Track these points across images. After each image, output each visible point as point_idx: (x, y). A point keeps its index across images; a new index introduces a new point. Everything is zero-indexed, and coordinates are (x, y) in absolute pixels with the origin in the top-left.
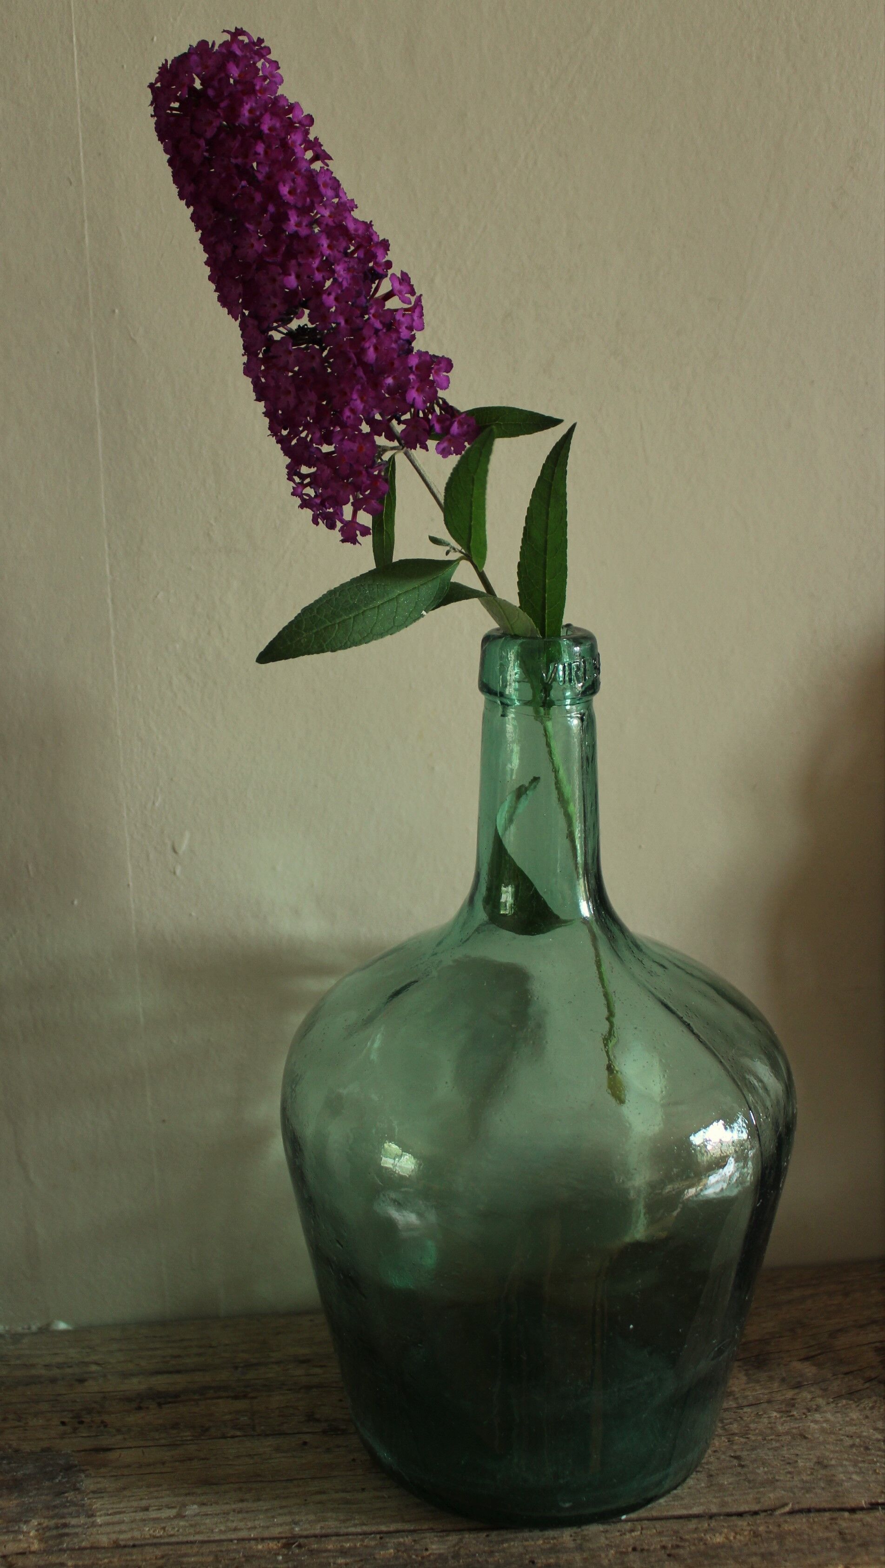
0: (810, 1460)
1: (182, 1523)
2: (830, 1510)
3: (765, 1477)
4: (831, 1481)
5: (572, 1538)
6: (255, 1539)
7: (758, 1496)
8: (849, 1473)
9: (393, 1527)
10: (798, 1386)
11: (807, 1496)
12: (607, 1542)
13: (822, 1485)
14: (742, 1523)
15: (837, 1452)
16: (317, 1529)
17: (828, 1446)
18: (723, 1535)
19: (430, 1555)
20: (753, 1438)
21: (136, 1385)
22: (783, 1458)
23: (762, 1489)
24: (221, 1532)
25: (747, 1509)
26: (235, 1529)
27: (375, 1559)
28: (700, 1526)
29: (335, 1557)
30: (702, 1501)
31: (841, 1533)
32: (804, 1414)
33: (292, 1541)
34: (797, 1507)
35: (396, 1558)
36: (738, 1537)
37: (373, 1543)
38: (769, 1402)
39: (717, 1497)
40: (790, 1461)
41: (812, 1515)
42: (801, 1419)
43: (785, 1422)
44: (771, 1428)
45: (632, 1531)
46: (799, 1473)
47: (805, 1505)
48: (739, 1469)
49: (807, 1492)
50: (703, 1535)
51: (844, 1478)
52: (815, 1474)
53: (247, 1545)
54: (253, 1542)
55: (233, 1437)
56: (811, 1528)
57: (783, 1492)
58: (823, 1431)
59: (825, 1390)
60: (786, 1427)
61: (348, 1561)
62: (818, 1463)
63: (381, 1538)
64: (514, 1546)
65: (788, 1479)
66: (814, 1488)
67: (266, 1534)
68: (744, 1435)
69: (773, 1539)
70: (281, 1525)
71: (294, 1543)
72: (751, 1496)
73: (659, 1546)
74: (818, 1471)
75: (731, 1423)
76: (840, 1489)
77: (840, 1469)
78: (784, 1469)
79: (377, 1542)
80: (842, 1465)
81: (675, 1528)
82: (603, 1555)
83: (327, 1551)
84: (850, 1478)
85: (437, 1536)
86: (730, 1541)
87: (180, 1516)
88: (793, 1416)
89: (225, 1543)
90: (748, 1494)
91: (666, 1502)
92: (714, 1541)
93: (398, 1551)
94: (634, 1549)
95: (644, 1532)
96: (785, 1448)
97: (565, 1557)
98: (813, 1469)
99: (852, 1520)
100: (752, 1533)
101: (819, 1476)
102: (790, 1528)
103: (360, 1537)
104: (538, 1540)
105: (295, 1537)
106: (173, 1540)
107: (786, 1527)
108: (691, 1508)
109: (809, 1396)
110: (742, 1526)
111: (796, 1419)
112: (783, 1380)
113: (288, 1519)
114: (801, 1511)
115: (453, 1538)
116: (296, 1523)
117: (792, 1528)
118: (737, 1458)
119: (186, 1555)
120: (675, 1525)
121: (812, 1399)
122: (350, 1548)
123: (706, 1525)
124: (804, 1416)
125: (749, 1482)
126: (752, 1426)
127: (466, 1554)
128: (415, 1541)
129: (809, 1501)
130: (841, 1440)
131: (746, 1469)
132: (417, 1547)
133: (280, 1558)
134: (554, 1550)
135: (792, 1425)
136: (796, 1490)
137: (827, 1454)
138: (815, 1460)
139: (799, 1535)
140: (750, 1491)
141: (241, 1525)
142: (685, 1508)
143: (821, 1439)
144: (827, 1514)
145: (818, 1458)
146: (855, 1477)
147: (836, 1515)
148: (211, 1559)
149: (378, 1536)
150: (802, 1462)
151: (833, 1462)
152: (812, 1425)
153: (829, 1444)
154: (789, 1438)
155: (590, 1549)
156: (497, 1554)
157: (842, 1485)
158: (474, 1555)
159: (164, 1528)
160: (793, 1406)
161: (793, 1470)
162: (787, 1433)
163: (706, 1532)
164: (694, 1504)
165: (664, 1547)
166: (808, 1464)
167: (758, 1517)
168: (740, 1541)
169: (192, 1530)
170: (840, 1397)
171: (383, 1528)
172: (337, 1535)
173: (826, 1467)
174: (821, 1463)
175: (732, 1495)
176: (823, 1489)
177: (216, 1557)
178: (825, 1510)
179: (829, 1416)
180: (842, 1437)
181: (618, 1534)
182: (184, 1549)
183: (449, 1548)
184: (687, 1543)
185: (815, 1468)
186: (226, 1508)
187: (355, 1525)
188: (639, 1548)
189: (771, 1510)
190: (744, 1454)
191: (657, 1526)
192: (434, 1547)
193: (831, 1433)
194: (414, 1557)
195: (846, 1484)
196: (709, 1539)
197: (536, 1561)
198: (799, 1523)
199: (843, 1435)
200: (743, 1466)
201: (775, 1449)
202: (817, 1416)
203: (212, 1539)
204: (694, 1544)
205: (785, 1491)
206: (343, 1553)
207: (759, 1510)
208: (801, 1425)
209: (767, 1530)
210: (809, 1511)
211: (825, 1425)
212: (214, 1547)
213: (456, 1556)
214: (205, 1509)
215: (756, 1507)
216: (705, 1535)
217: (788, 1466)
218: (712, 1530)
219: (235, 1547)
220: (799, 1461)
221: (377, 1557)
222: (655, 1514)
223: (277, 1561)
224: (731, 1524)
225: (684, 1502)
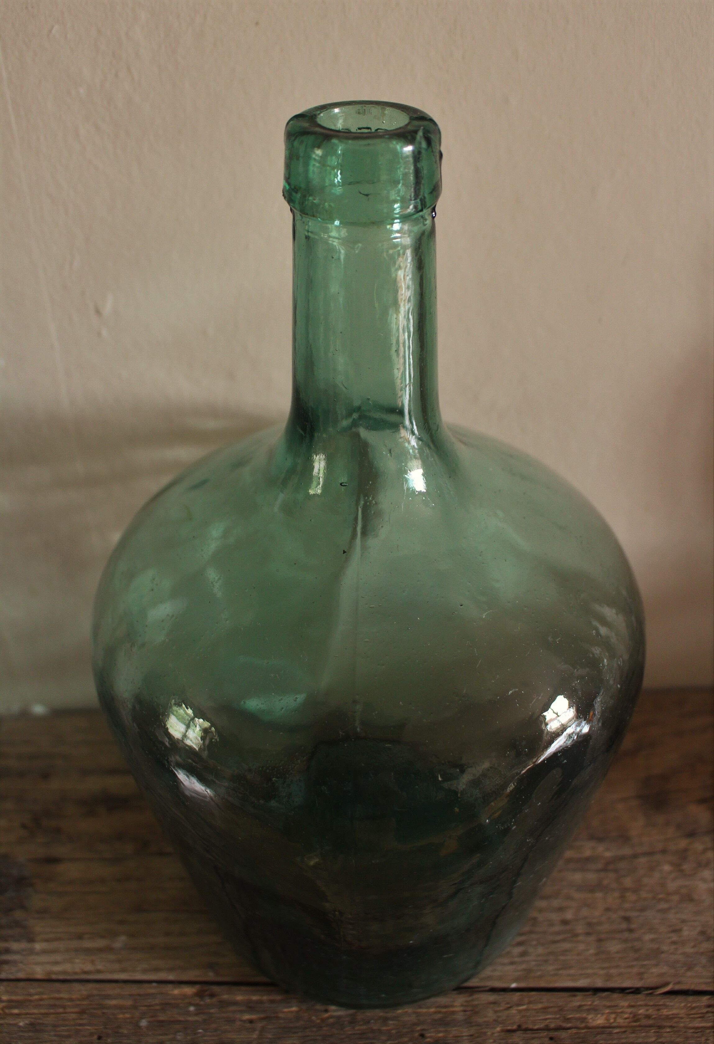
0: (694, 928)
1: (111, 957)
2: (707, 993)
3: (650, 946)
4: (712, 957)
5: (462, 1008)
7: (642, 970)
10: (691, 834)
11: (688, 974)
12: (494, 1017)
13: (703, 962)
14: (624, 1002)
18: (604, 1017)
19: (328, 1018)
20: (643, 895)
22: (669, 924)
23: (645, 963)
24: (144, 971)
25: (629, 986)
26: (157, 969)
27: (278, 1017)
28: (583, 1003)
29: (241, 1012)
30: (589, 971)
32: (694, 869)
33: (205, 988)
34: (677, 987)
36: (618, 1020)
37: (278, 997)
39: (603, 968)
40: (675, 928)
41: (690, 998)
42: (690, 875)
43: (675, 878)
44: (662, 885)
45: (519, 1003)
46: (683, 944)
47: (684, 986)
48: (626, 934)
49: (688, 969)
50: (585, 1015)
52: (697, 946)
53: (164, 989)
54: (170, 986)
56: (688, 1016)
57: (665, 968)
58: (710, 892)
60: (675, 885)
61: (253, 1017)
62: (703, 933)
65: (671, 951)
66: (695, 965)
67: (184, 977)
68: (635, 891)
69: (651, 1026)
70: (197, 967)
71: (206, 991)
72: (635, 970)
73: (542, 1026)
74: (701, 943)
75: (624, 876)
78: (669, 938)
81: (560, 1004)
82: (489, 1033)
83: (236, 1003)
86: (611, 1025)
87: (110, 949)
88: (683, 871)
89: (145, 985)
90: (632, 966)
91: (554, 970)
92: (595, 1023)
93: (301, 1009)
94: (519, 1028)
95: (530, 1006)
96: (672, 911)
97: (453, 1031)
98: (696, 940)
100: (631, 1016)
101: (702, 950)
102: (668, 1012)
104: (431, 1007)
105: (208, 983)
106: (100, 976)
107: (665, 1012)
108: (578, 979)
109: (700, 848)
110: (622, 1006)
111: (685, 876)
112: (678, 826)
113: (205, 960)
114: (681, 992)
116: (211, 967)
117: (670, 1013)
118: (627, 919)
119: (108, 997)
120: (561, 1001)
121: (703, 852)
123: (590, 1002)
124: (693, 872)
125: (635, 951)
126: (644, 880)
129: (690, 980)
131: (633, 935)
133: (192, 1009)
134: (444, 1022)
135: (682, 882)
136: (677, 966)
137: (711, 921)
138: (699, 929)
139: (677, 1024)
140: (634, 963)
141: (162, 964)
142: (570, 980)
144: (704, 998)
148: (129, 1003)
150: (687, 930)
152: (700, 885)
154: (676, 898)
155: (479, 1025)
156: (391, 1022)
159: (93, 962)
160: (684, 858)
161: (677, 939)
162: (676, 892)
163: (589, 1011)
164: (580, 975)
165: (547, 1028)
166: (692, 934)
167: (639, 996)
169: (118, 966)
173: (708, 938)
175: (617, 966)
176: (704, 966)
177: (135, 1000)
178: (703, 993)
181: (505, 1007)
182: (109, 989)
184: (570, 1025)
185: (699, 938)
188: (523, 1027)
189: (652, 989)
190: (633, 914)
191: (544, 1000)
194: (314, 1018)
196: (590, 1021)
197: (426, 1034)
198: (678, 1009)
200: (630, 931)
201: (663, 911)
202: (706, 874)
203: (133, 978)
204: (576, 1027)
205: (668, 966)
206: (250, 1007)
207: (641, 988)
208: (689, 883)
209: (647, 1014)
210: (688, 992)
211: (712, 885)
212: (134, 989)
215: (639, 984)
216: (587, 1015)
217: (672, 935)
218: (595, 1009)
219: (152, 991)
220: (685, 928)
221: (281, 1015)
222: (543, 984)
223: (188, 1013)
224: (613, 1003)
225: (572, 972)
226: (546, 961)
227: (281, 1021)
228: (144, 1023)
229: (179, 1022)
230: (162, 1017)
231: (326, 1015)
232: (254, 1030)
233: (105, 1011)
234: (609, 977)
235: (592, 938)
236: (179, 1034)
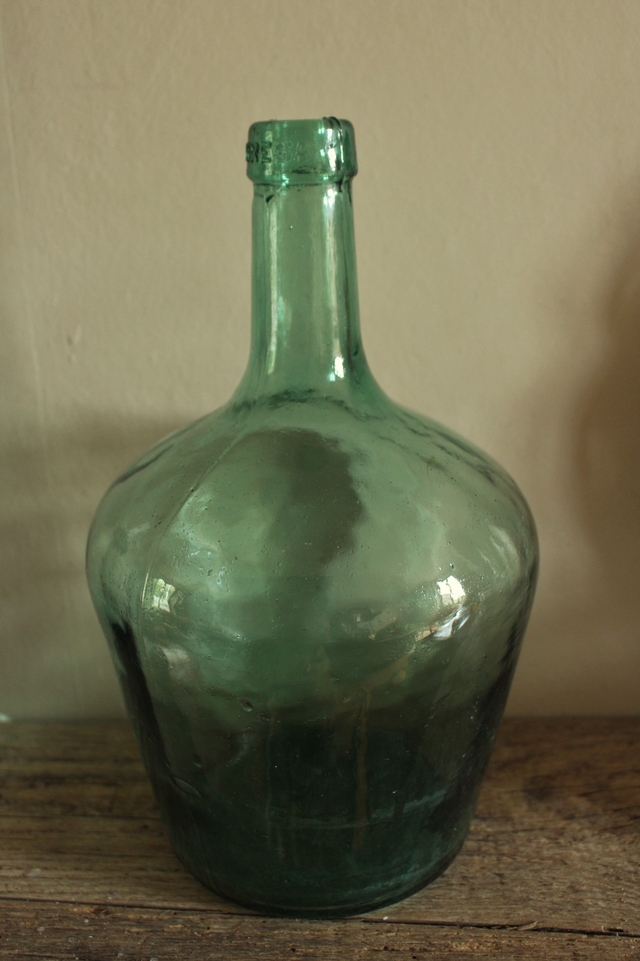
0: (564, 883)
1: (23, 883)
2: (571, 931)
3: (520, 895)
4: (578, 905)
5: (335, 932)
6: (73, 903)
7: (508, 912)
8: (596, 899)
9: (188, 905)
10: (571, 818)
11: (553, 916)
12: (363, 939)
13: (570, 908)
14: (488, 935)
15: (590, 879)
16: (126, 900)
17: (583, 873)
18: (468, 944)
19: (210, 933)
20: (519, 859)
21: (38, 768)
22: (540, 880)
23: (514, 906)
24: (51, 894)
25: (496, 923)
26: (62, 893)
27: (163, 931)
28: (449, 933)
29: (130, 926)
30: (458, 911)
31: (574, 954)
32: (570, 842)
33: (102, 908)
34: (541, 925)
35: (181, 932)
36: (481, 947)
37: (166, 917)
38: (542, 829)
39: (473, 909)
40: (546, 883)
41: (553, 934)
42: (566, 846)
43: (551, 848)
44: (538, 853)
45: (389, 931)
46: (551, 895)
47: (548, 925)
48: (499, 886)
49: (554, 913)
50: (450, 942)
51: (590, 903)
52: (565, 896)
53: (65, 906)
54: (71, 905)
55: (92, 816)
56: (548, 946)
57: (532, 911)
58: (583, 859)
59: (593, 823)
60: (551, 852)
61: (141, 930)
62: (571, 887)
63: (175, 914)
64: (282, 933)
65: (540, 899)
66: (561, 910)
67: (85, 899)
68: (512, 856)
69: (512, 952)
70: (99, 893)
71: (103, 910)
72: (503, 911)
73: (408, 949)
74: (569, 894)
75: (503, 845)
76: (584, 913)
77: (589, 895)
78: (539, 890)
79: (170, 917)
80: (591, 892)
81: (427, 933)
82: (356, 951)
83: (128, 920)
84: (596, 904)
85: (221, 917)
86: (474, 950)
87: (24, 877)
88: (559, 843)
89: (49, 903)
90: (501, 909)
91: (426, 908)
92: (459, 949)
93: (185, 926)
94: (386, 948)
95: (399, 933)
96: (545, 871)
97: (323, 948)
98: (565, 892)
99: (587, 943)
100: (494, 945)
101: (569, 900)
102: (530, 944)
103: (158, 911)
104: (305, 930)
105: (106, 905)
106: (10, 896)
107: (527, 943)
108: (447, 916)
109: (578, 827)
110: (487, 937)
111: (561, 846)
112: (559, 812)
113: (107, 888)
114: (545, 929)
115: (235, 920)
116: (111, 893)
117: (532, 944)
118: (501, 875)
119: (14, 910)
120: (427, 930)
121: (580, 830)
122: (146, 920)
123: (456, 934)
124: (569, 844)
125: (505, 898)
126: (522, 849)
127: (240, 936)
128: (202, 919)
129: (555, 921)
130: (596, 869)
131: (505, 887)
132: (202, 925)
133: (87, 921)
134: (315, 941)
135: (557, 851)
136: (544, 910)
137: (581, 879)
138: (569, 884)
139: (537, 951)
140: (503, 906)
141: (68, 889)
142: (440, 916)
143: (579, 866)
144: (567, 935)
145: (572, 882)
146: (601, 903)
147: (574, 936)
148: (32, 915)
149: (173, 911)
150: (556, 885)
151: (584, 888)
152: (575, 853)
153: (584, 871)
154: (550, 862)
155: (348, 945)
156: (266, 939)
157: (586, 910)
158: (246, 938)
159: (6, 885)
160: (562, 834)
161: (546, 891)
162: (550, 858)
163: (453, 939)
164: (450, 913)
165: (412, 950)
166: (561, 887)
167: (504, 931)
168: (482, 951)
169: (27, 889)
170: (605, 830)
171: (180, 905)
172: (141, 907)
173: (576, 891)
174: (574, 889)
175: (486, 908)
176: (569, 911)
177: (37, 913)
178: (566, 931)
179: (591, 846)
180: (598, 866)
181: (376, 933)
182: (15, 905)
183: (228, 929)
184: (434, 949)
185: (568, 891)
186: (63, 873)
187: (157, 901)
188: (390, 948)
189: (517, 926)
190: (507, 873)
191: (412, 929)
192: (216, 926)
193: (590, 861)
194: (196, 933)
195: (591, 909)
196: (454, 947)
197: (296, 950)
198: (540, 940)
199: (600, 864)
200: (502, 883)
201: (536, 871)
202: (581, 846)
203: (41, 898)
204: (441, 950)
205: (534, 909)
206: (139, 923)
207: (507, 925)
208: (564, 851)
209: (509, 944)
210: (551, 930)
211: (585, 854)
212: (38, 906)
213: (231, 937)
214: (47, 874)
215: (505, 922)
216: (451, 942)
217: (543, 888)
218: (460, 939)
219: (55, 908)
220: (554, 884)
221: (166, 930)
222: (413, 918)
223: (83, 924)
224: (478, 935)
225: (442, 910)
226: (420, 902)
227: (165, 934)
228: (41, 929)
229: (73, 930)
230: (58, 926)
231: (208, 932)
232: (139, 939)
233: (9, 919)
234: (477, 916)
235: (465, 889)
236: (71, 938)
